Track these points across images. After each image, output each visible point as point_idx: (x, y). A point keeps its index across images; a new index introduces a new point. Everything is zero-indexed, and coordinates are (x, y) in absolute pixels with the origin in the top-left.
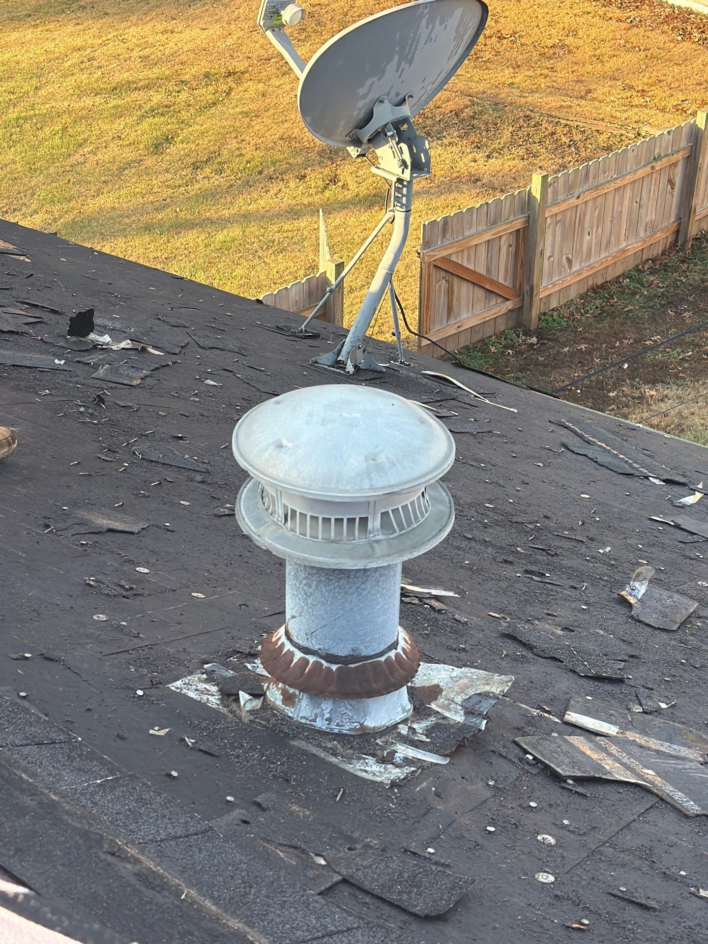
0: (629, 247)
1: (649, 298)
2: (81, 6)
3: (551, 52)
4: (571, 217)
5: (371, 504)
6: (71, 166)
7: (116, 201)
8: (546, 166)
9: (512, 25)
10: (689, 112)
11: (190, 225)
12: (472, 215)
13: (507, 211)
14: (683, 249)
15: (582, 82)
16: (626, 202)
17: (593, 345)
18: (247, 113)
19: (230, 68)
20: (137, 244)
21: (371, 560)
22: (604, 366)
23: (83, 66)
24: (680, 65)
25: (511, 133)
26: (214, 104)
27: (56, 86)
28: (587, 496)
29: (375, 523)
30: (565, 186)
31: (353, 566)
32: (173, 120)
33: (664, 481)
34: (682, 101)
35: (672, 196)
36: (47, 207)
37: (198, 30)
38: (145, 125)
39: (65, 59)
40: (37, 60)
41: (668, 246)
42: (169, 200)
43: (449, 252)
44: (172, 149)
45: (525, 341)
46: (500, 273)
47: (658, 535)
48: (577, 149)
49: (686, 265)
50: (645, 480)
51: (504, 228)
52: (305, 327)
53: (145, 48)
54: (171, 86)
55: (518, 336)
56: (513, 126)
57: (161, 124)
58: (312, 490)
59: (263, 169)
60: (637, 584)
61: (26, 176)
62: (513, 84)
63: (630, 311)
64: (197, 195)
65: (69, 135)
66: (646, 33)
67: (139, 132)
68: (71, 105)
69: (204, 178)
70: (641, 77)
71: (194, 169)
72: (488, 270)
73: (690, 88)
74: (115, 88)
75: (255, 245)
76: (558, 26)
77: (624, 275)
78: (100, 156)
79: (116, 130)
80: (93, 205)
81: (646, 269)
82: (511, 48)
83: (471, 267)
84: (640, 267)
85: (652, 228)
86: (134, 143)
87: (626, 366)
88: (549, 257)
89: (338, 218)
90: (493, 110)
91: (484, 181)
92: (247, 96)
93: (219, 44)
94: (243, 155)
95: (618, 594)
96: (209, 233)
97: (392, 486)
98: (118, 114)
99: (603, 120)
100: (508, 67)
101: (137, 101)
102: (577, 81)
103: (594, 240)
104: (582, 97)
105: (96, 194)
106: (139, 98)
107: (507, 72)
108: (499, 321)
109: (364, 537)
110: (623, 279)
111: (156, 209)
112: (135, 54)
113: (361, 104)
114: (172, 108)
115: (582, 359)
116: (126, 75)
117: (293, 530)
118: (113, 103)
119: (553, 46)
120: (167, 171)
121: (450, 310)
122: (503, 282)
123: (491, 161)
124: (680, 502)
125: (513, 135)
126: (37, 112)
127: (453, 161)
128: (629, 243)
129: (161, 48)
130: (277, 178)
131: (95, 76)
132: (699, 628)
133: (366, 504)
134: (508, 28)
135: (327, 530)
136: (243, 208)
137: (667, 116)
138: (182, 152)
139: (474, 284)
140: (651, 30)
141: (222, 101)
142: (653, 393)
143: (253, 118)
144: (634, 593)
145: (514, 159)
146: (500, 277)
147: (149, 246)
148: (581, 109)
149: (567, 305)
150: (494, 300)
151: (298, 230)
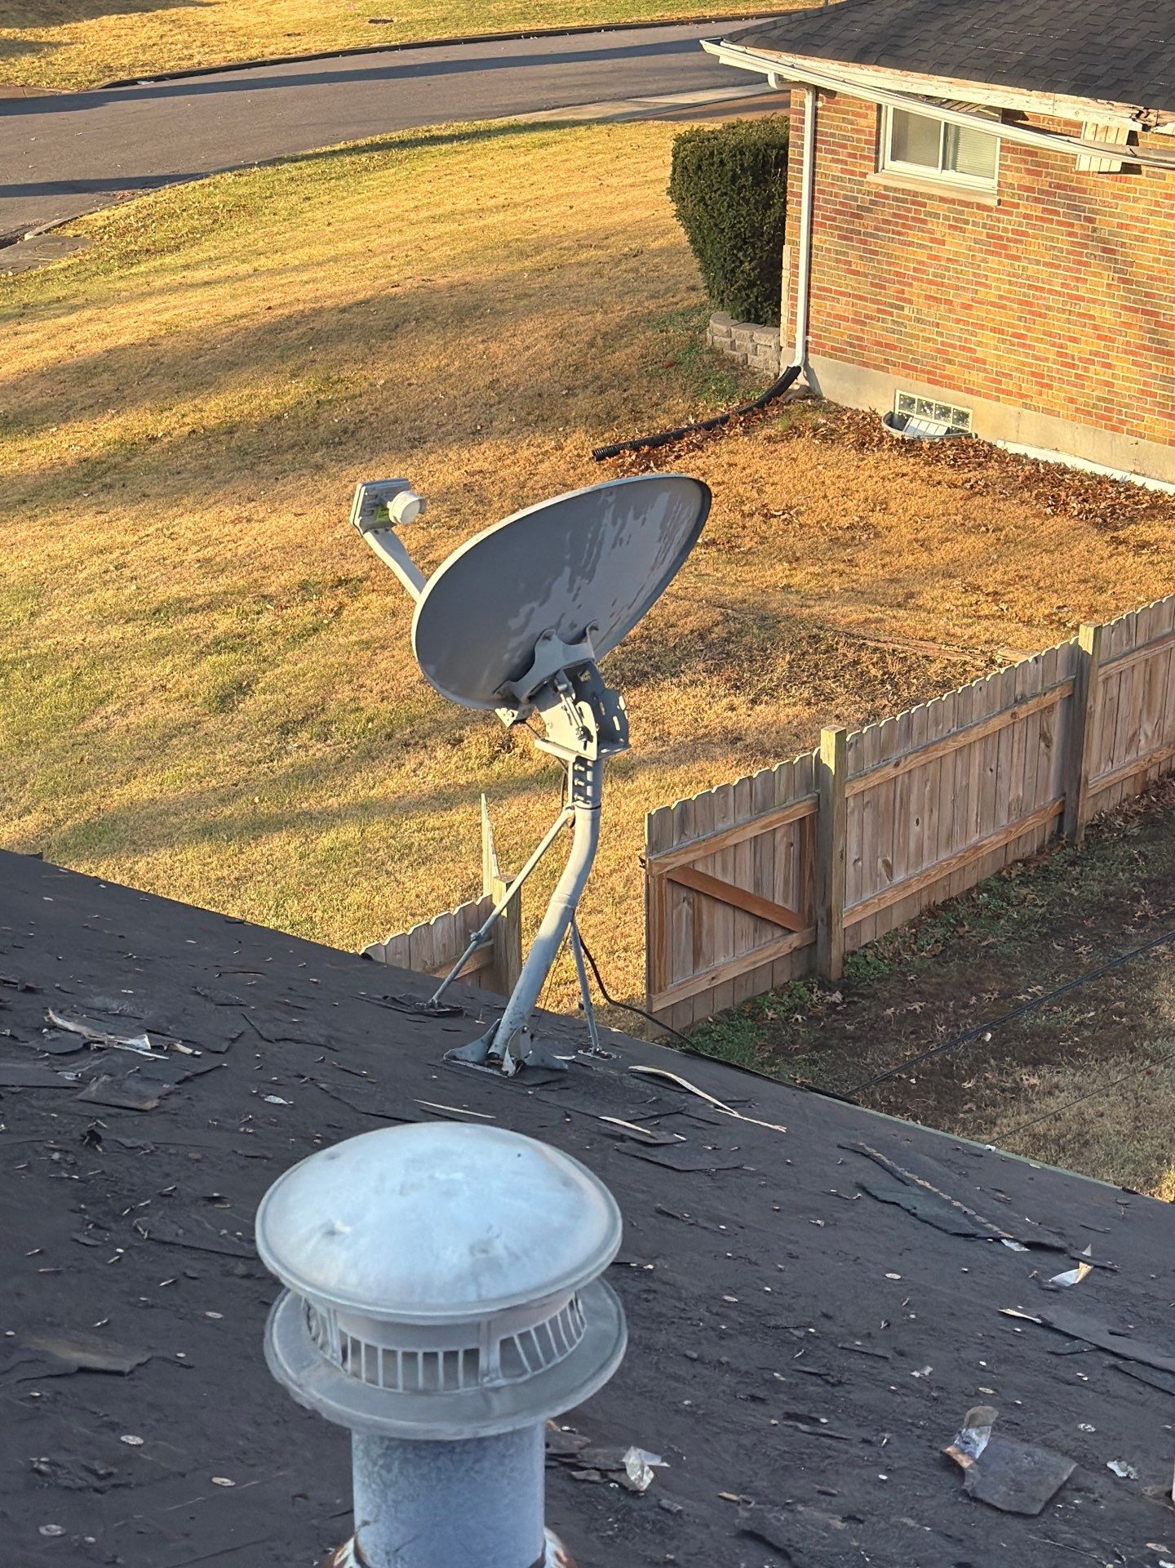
0: (984, 842)
1: (1022, 924)
2: (105, 486)
3: (848, 535)
4: (888, 797)
5: (484, 1327)
6: (86, 735)
7: (158, 788)
8: (846, 714)
9: (786, 496)
10: (1069, 625)
11: (274, 824)
12: (727, 795)
13: (782, 789)
14: (1071, 844)
15: (898, 581)
16: (975, 770)
17: (933, 1003)
18: (367, 643)
19: (339, 574)
20: (190, 858)
21: (484, 1424)
22: (953, 1038)
23: (107, 578)
24: (1052, 552)
25: (789, 663)
26: (315, 630)
27: (64, 610)
28: (897, 1277)
29: (491, 1358)
30: (874, 747)
31: (455, 1434)
32: (250, 657)
33: (1027, 1245)
34: (1058, 608)
35: (1049, 759)
36: (46, 802)
37: (290, 517)
38: (205, 666)
39: (79, 568)
40: (35, 570)
41: (1047, 838)
42: (242, 785)
43: (691, 857)
44: (248, 704)
45: (822, 998)
46: (777, 890)
47: (1013, 1341)
48: (895, 685)
49: (1078, 869)
50: (996, 1243)
51: (781, 815)
52: (439, 998)
53: (206, 547)
54: (247, 603)
55: (811, 990)
56: (791, 653)
57: (231, 664)
58: (382, 1306)
59: (393, 730)
60: (973, 1433)
61: (12, 753)
62: (789, 586)
63: (989, 946)
64: (286, 775)
65: (84, 686)
66: (997, 505)
67: (197, 677)
68: (88, 640)
69: (299, 747)
70: (990, 573)
71: (282, 733)
72: (757, 884)
73: (1069, 587)
74: (158, 611)
75: (381, 853)
76: (857, 496)
77: (980, 888)
78: (132, 718)
79: (158, 676)
80: (119, 797)
81: (1013, 876)
82: (785, 531)
83: (729, 880)
84: (1004, 873)
85: (1019, 810)
86: (187, 696)
87: (989, 1036)
88: (856, 861)
89: (514, 807)
90: (759, 628)
91: (748, 741)
92: (368, 615)
93: (323, 537)
94: (362, 709)
95: (941, 1452)
96: (307, 837)
97: (513, 1296)
98: (161, 650)
99: (934, 640)
100: (780, 560)
101: (192, 629)
102: (892, 581)
103: (926, 832)
104: (899, 605)
105: (124, 779)
106: (195, 625)
107: (779, 568)
108: (778, 967)
109: (473, 1382)
110: (978, 894)
111: (222, 800)
112: (190, 556)
113: (514, 642)
114: (248, 639)
115: (917, 1025)
116: (176, 588)
117: (356, 1375)
118: (155, 633)
119: (851, 527)
120: (240, 738)
121: (697, 952)
122: (781, 904)
123: (758, 708)
124: (1053, 1283)
125: (792, 667)
126: (33, 651)
127: (699, 710)
128: (984, 834)
129: (231, 546)
130: (416, 743)
131: (127, 592)
132: (1078, 1509)
133: (473, 1327)
134: (779, 500)
135: (411, 1374)
136: (361, 794)
137: (1036, 632)
138: (263, 708)
139: (735, 907)
140: (1003, 499)
141: (328, 625)
142: (1034, 1081)
143: (378, 651)
144: (969, 1449)
145: (795, 704)
146: (776, 895)
147: (209, 860)
148: (899, 624)
149: (890, 938)
150: (769, 934)
151: (451, 827)
